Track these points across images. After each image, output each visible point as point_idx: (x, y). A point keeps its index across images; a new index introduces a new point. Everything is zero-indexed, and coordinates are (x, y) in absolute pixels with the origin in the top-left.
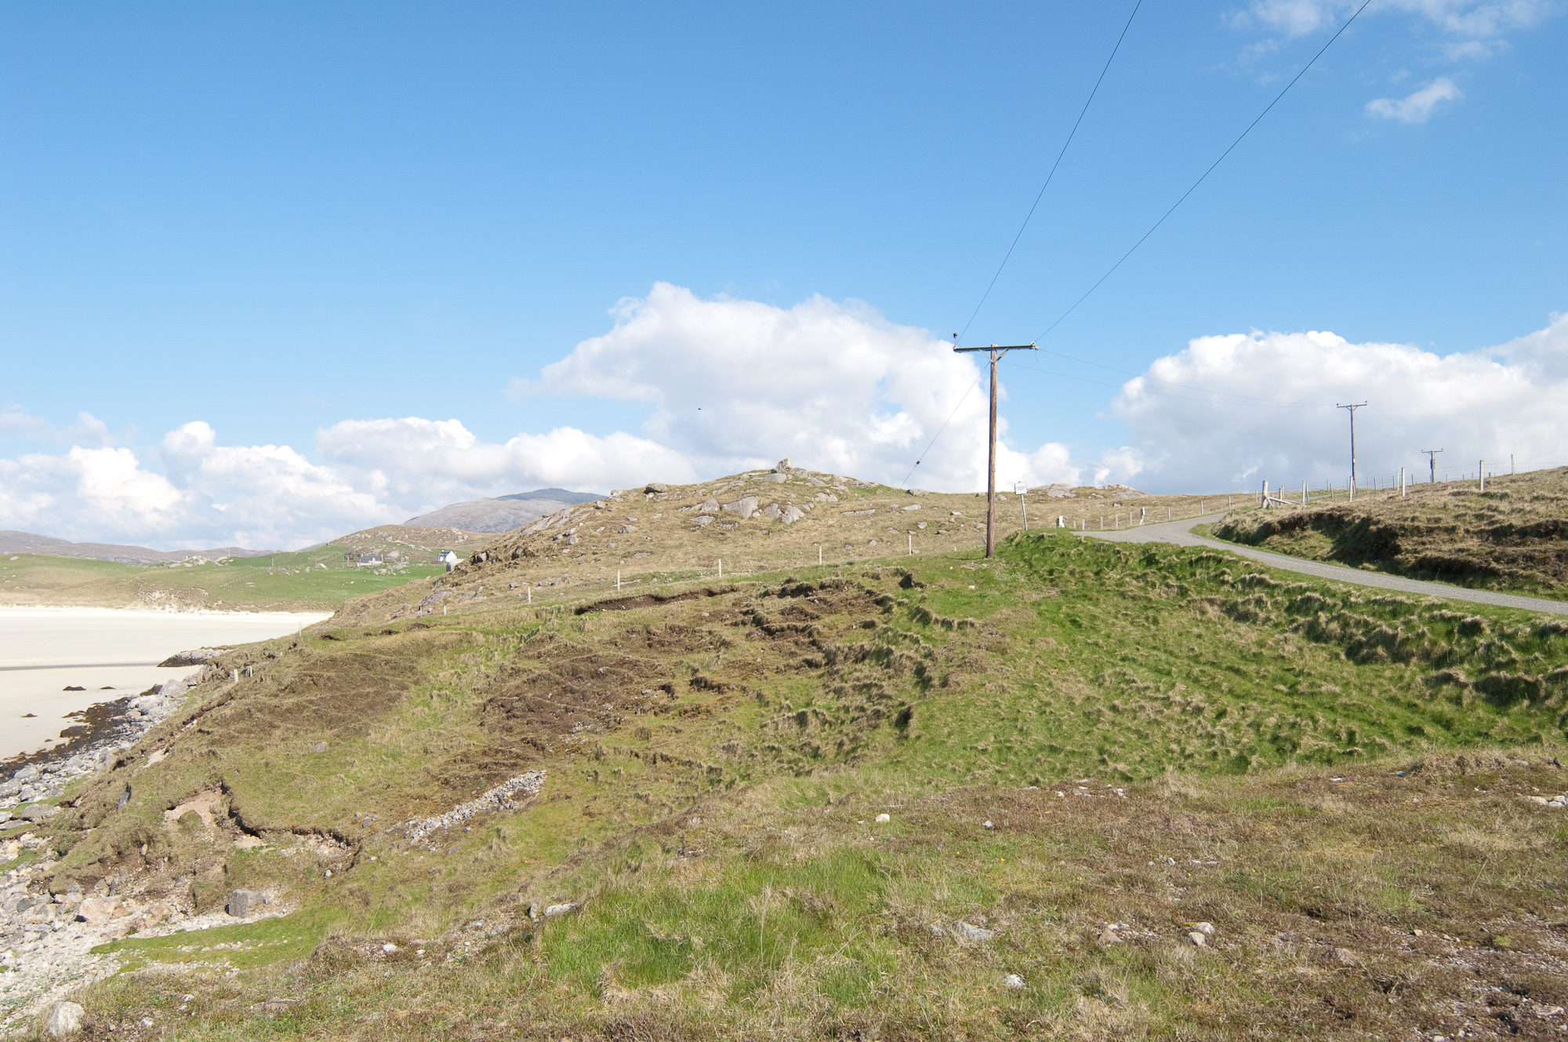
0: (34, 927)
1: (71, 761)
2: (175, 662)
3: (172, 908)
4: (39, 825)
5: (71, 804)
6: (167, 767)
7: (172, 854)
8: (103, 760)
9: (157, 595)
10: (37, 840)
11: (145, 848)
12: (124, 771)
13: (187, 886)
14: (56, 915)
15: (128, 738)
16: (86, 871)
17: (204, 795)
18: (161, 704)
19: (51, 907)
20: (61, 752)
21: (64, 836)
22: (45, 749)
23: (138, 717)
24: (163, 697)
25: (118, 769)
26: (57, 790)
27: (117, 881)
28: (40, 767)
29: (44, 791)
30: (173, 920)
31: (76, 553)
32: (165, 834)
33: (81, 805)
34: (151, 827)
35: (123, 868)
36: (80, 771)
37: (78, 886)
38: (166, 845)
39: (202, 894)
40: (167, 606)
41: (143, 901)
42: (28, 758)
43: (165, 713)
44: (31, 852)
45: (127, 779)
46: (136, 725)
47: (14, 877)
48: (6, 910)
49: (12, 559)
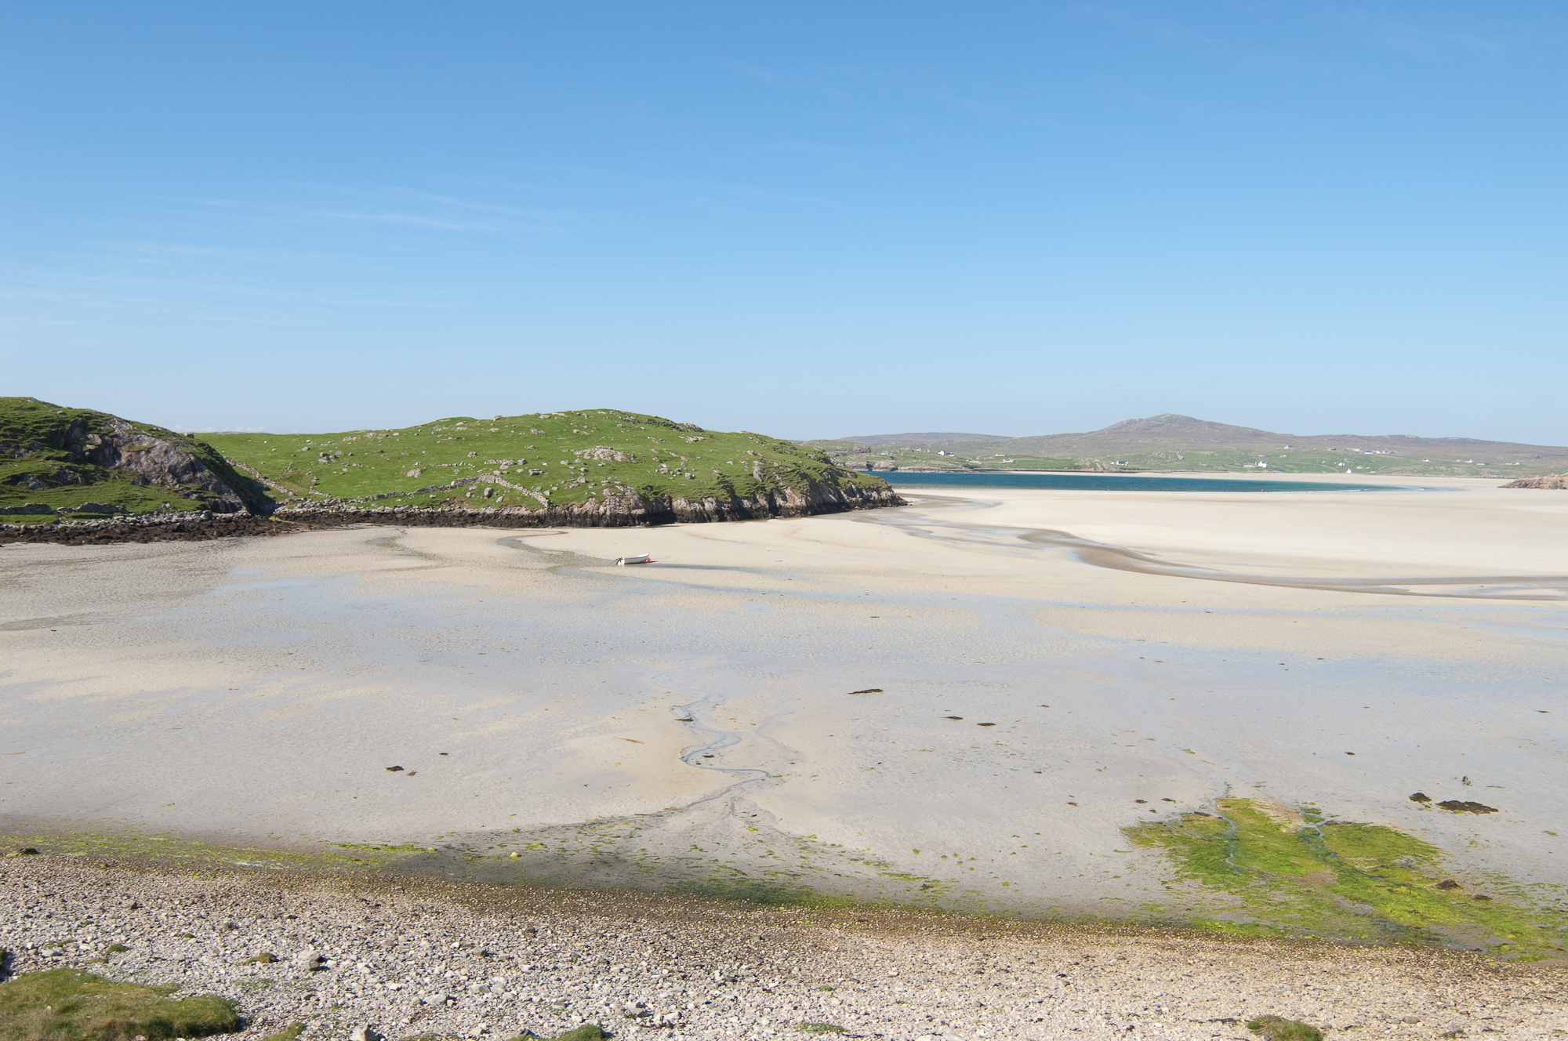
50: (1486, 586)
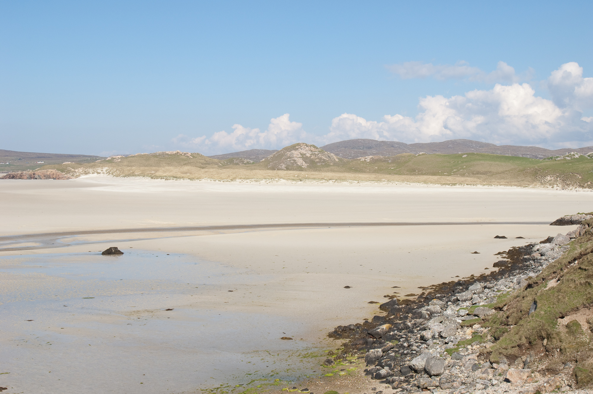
0: (481, 381)
1: (500, 282)
2: (561, 222)
3: (562, 382)
4: (483, 320)
5: (501, 309)
6: (559, 291)
7: (562, 347)
8: (519, 283)
9: (549, 178)
10: (482, 329)
11: (545, 341)
12: (532, 291)
13: (571, 369)
14: (493, 376)
15: (533, 270)
16: (510, 351)
17: (583, 311)
18: (553, 249)
19: (490, 371)
20: (494, 276)
21: (497, 328)
22: (485, 274)
23: (539, 257)
24: (554, 245)
25: (528, 290)
26: (493, 299)
27: (528, 360)
28: (483, 284)
29: (485, 300)
30: (563, 389)
31: (499, 152)
32: (558, 334)
33: (507, 310)
34: (549, 328)
35: (532, 352)
36: (505, 288)
37: (505, 360)
38: (558, 341)
39: (581, 376)
40: (555, 186)
41: (544, 375)
42: (475, 278)
43: (555, 256)
44: (479, 336)
45: (534, 296)
46: (538, 262)
47: (470, 350)
48: (466, 368)
49: (463, 157)
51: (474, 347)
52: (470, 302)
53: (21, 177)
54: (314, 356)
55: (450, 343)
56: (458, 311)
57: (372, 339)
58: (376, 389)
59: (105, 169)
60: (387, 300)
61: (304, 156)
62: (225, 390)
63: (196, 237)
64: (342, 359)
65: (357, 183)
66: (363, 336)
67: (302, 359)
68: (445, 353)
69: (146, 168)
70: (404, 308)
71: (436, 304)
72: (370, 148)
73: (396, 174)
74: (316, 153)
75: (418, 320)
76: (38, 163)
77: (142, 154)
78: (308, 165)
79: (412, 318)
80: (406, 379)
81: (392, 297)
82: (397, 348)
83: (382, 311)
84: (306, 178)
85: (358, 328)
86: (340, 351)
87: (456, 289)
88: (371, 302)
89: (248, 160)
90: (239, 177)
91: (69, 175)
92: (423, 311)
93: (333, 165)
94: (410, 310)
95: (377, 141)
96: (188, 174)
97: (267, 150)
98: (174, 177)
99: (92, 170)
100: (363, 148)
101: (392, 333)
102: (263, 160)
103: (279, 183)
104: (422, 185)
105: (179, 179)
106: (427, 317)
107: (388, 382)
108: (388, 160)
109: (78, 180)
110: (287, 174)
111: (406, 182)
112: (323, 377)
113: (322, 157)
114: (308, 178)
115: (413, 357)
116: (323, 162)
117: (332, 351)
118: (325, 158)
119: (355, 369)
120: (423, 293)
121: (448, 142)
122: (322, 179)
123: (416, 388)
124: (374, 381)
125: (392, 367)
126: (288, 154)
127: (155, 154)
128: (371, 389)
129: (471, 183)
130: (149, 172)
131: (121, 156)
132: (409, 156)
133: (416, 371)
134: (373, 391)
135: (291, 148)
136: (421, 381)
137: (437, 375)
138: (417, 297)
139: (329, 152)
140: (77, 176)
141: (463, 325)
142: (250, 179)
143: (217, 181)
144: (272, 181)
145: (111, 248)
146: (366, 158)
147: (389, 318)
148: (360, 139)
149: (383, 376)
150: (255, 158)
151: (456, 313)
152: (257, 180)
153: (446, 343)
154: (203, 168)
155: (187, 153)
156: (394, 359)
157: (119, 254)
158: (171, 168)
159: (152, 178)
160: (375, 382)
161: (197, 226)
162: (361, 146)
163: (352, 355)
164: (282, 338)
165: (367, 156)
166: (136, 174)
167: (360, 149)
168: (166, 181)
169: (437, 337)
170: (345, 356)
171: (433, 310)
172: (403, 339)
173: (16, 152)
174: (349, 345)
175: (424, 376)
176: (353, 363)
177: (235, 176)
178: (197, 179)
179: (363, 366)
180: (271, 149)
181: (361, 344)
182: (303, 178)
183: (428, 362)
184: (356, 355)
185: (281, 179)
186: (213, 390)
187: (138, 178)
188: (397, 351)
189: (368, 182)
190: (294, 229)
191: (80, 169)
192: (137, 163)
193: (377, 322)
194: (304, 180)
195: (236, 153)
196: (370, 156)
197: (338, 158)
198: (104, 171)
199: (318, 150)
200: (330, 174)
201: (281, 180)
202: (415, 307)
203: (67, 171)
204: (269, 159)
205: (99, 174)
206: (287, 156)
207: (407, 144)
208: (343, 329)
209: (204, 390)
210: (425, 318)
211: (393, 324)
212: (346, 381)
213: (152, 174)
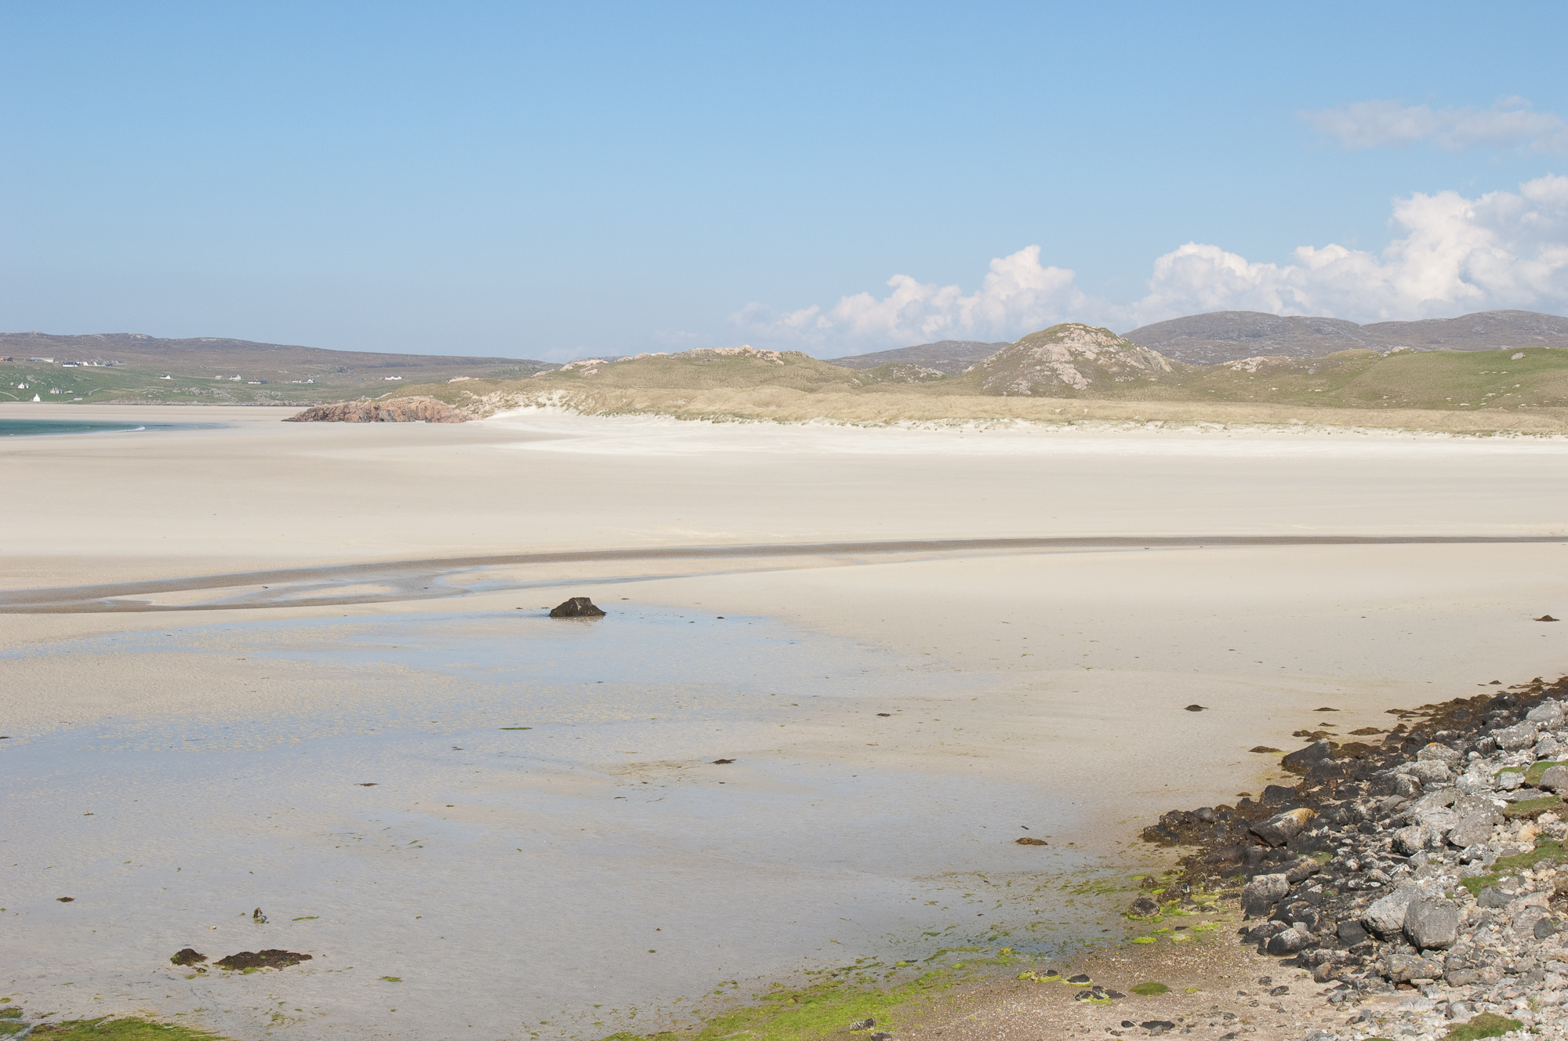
0: (1561, 967)
10: (1562, 826)
44: (1555, 844)
47: (1530, 881)
48: (1518, 932)
49: (1513, 358)
50: (272, 586)
51: (1542, 875)
52: (1530, 752)
53: (344, 417)
54: (1106, 891)
55: (1474, 861)
56: (1497, 776)
57: (1259, 848)
58: (1271, 981)
59: (557, 395)
60: (1301, 744)
61: (1080, 358)
62: (868, 974)
63: (792, 571)
64: (1179, 900)
65: (1222, 429)
66: (1236, 837)
67: (1072, 897)
68: (1460, 888)
69: (663, 392)
70: (1348, 765)
71: (1435, 757)
72: (1257, 335)
73: (1329, 405)
74: (1112, 349)
75: (1385, 799)
76: (386, 379)
77: (653, 355)
78: (1090, 380)
79: (1371, 794)
80: (1352, 956)
81: (1315, 737)
82: (1329, 872)
83: (1288, 773)
84: (1084, 418)
85: (1223, 816)
86: (1175, 877)
87: (1492, 717)
88: (1259, 750)
89: (931, 370)
90: (907, 414)
91: (465, 411)
92: (1401, 773)
93: (1159, 382)
94: (1364, 773)
95: (1278, 317)
96: (773, 408)
97: (981, 343)
98: (735, 415)
99: (525, 396)
100: (1239, 336)
101: (1314, 833)
102: (970, 368)
103: (1011, 430)
104: (1399, 435)
105: (748, 420)
106: (1411, 789)
107: (1304, 963)
108: (1307, 367)
109: (488, 422)
110: (1034, 406)
111: (1354, 428)
112: (1128, 946)
113: (1129, 360)
114: (1090, 417)
115: (1372, 898)
116: (1130, 374)
117: (1154, 876)
118: (1135, 364)
119: (1214, 927)
120: (1401, 728)
121: (1472, 317)
122: (1128, 418)
123: (1379, 981)
124: (1266, 958)
125: (1316, 924)
126: (1036, 352)
127: (685, 354)
128: (1257, 980)
129: (1536, 430)
130: (670, 402)
131: (598, 361)
132: (1366, 356)
133: (1380, 936)
134: (1262, 986)
135: (1045, 336)
136: (1394, 962)
137: (1437, 948)
138: (1383, 737)
139: (1145, 348)
140: (485, 412)
141: (1512, 813)
142: (936, 421)
143: (848, 425)
144: (992, 424)
145: (573, 600)
146: (1246, 363)
147: (1308, 792)
148: (1231, 312)
149: (1291, 947)
150: (949, 364)
151: (1492, 781)
152: (954, 422)
153: (1463, 862)
154: (812, 391)
155: (770, 353)
156: (1321, 901)
157: (594, 615)
158: (729, 391)
159: (678, 418)
160: (1268, 961)
161: (796, 545)
162: (1233, 331)
163: (1205, 890)
164: (1020, 841)
165: (1249, 359)
166: (638, 406)
167: (1232, 338)
168: (716, 424)
169: (1439, 844)
170: (1189, 891)
171: (1428, 773)
172: (1346, 849)
173: (331, 351)
174: (1199, 862)
175: (1402, 948)
176: (1210, 911)
177: (896, 411)
178: (796, 419)
179: (1236, 918)
180: (991, 340)
181: (1231, 860)
182: (1075, 418)
183: (1412, 911)
184: (1218, 890)
185: (1018, 420)
186: (836, 972)
187: (642, 418)
188: (1328, 881)
189: (1252, 427)
190: (1052, 553)
191: (493, 394)
192: (640, 378)
193: (1275, 802)
194: (1080, 422)
195: (898, 351)
196: (1258, 358)
197: (1171, 364)
198: (554, 399)
199: (1116, 342)
200: (1149, 407)
201: (1017, 423)
202: (1379, 764)
203: (459, 401)
204: (986, 366)
205: (543, 408)
206: (1034, 359)
207: (1357, 326)
208: (1182, 818)
209: (813, 973)
210: (1406, 794)
211: (1317, 809)
212: (1190, 958)
213: (680, 407)
